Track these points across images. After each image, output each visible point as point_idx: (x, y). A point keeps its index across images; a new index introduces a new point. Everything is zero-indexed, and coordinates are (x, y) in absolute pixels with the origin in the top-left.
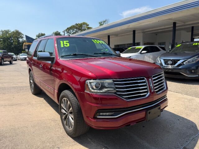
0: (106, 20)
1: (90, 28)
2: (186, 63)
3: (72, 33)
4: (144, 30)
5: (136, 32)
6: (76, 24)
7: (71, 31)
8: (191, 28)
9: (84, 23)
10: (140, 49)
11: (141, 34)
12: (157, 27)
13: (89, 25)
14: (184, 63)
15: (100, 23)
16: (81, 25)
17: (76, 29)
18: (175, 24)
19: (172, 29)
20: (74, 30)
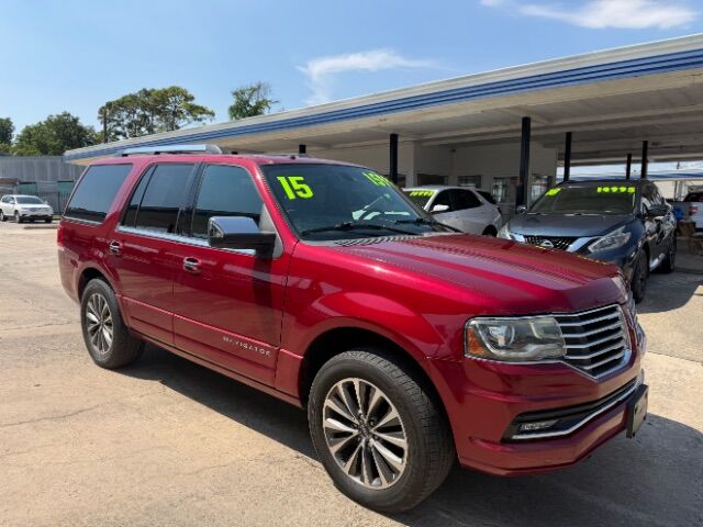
0: (259, 87)
1: (197, 108)
2: (595, 248)
3: (126, 122)
4: (421, 136)
5: (399, 140)
6: (145, 90)
7: (124, 114)
8: (565, 136)
9: (175, 91)
10: (428, 198)
11: (411, 148)
12: (467, 128)
13: (192, 98)
14: (590, 248)
15: (236, 94)
16: (162, 96)
17: (144, 109)
18: (526, 121)
19: (520, 134)
20: (135, 112)
